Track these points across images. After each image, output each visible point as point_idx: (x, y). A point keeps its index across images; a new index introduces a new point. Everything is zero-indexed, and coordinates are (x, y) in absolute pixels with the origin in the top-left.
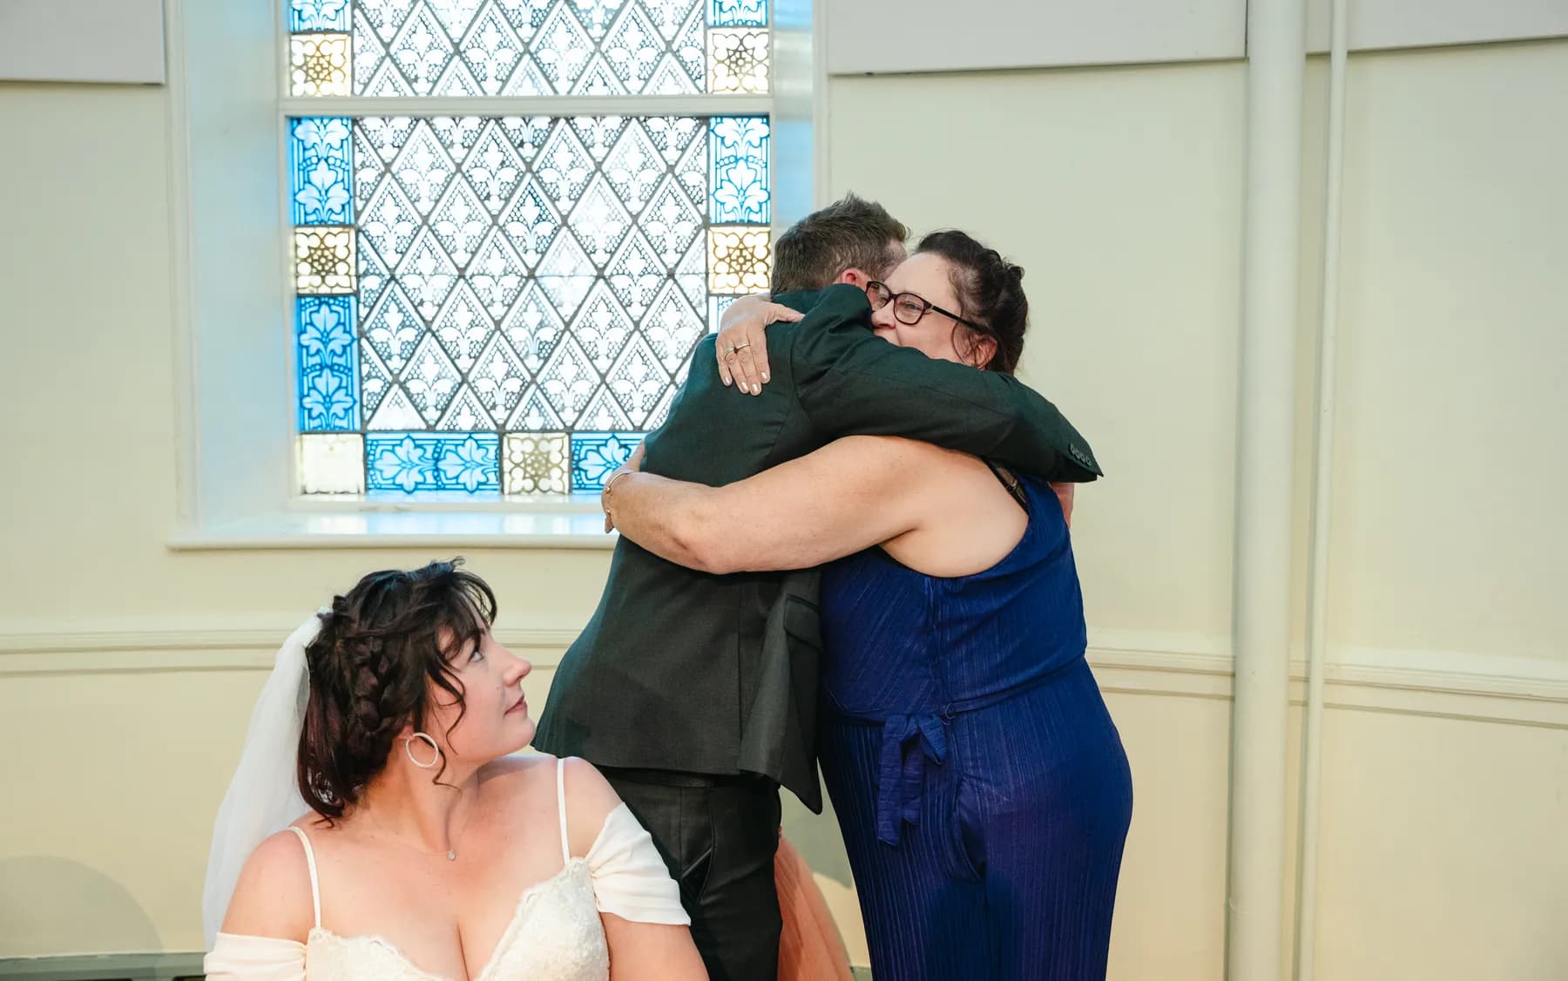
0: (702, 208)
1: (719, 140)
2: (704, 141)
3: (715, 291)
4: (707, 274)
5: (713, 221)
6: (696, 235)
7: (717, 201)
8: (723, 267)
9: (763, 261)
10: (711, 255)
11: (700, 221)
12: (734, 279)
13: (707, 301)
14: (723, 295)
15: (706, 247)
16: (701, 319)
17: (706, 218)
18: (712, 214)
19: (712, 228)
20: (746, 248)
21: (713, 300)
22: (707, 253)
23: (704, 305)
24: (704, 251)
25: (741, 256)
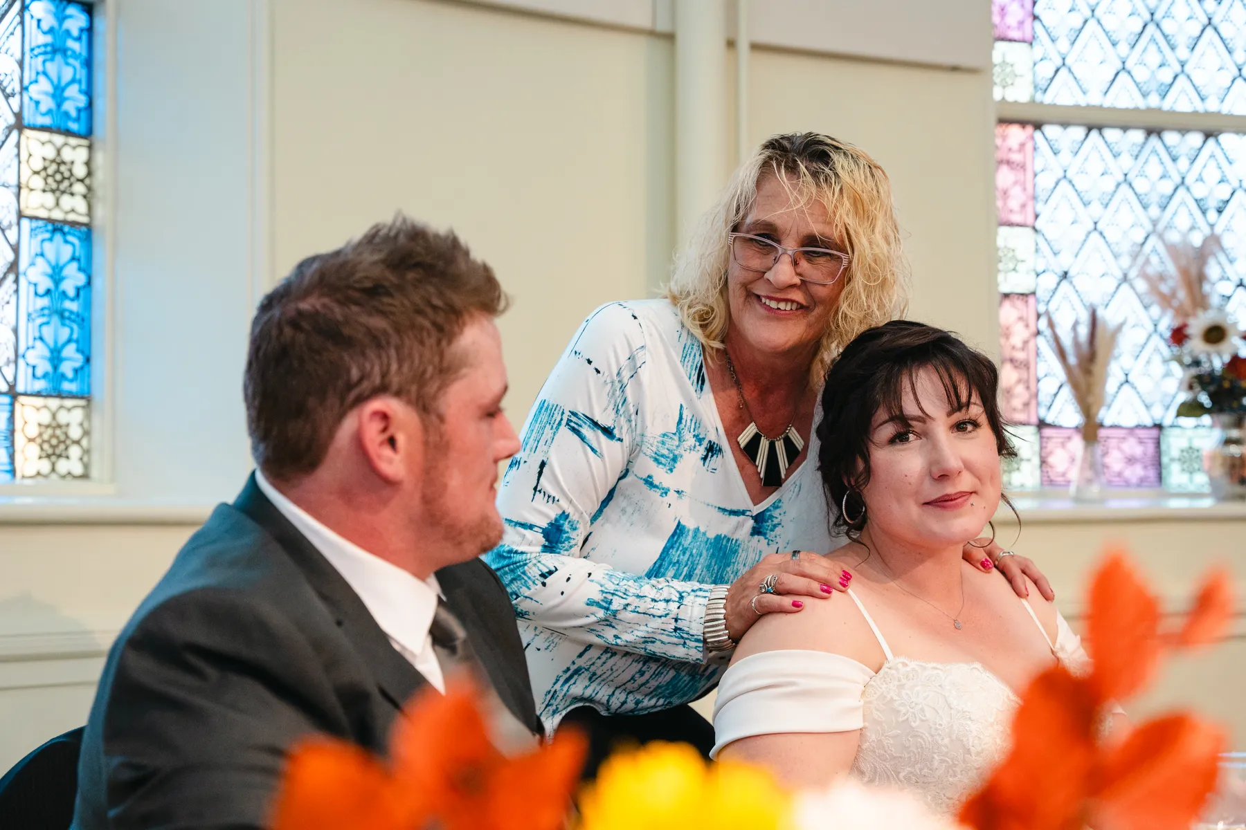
0: (15, 102)
1: (35, 23)
2: (18, 19)
3: (28, 212)
4: (19, 187)
5: (26, 122)
6: (7, 137)
7: (31, 98)
8: (38, 182)
9: (82, 181)
10: (23, 166)
11: (12, 120)
12: (49, 199)
13: (19, 224)
14: (37, 218)
15: (18, 155)
16: (11, 245)
17: (19, 116)
18: (26, 114)
19: (27, 132)
20: (64, 163)
21: (25, 222)
22: (19, 162)
23: (15, 228)
24: (16, 162)
25: (58, 171)
